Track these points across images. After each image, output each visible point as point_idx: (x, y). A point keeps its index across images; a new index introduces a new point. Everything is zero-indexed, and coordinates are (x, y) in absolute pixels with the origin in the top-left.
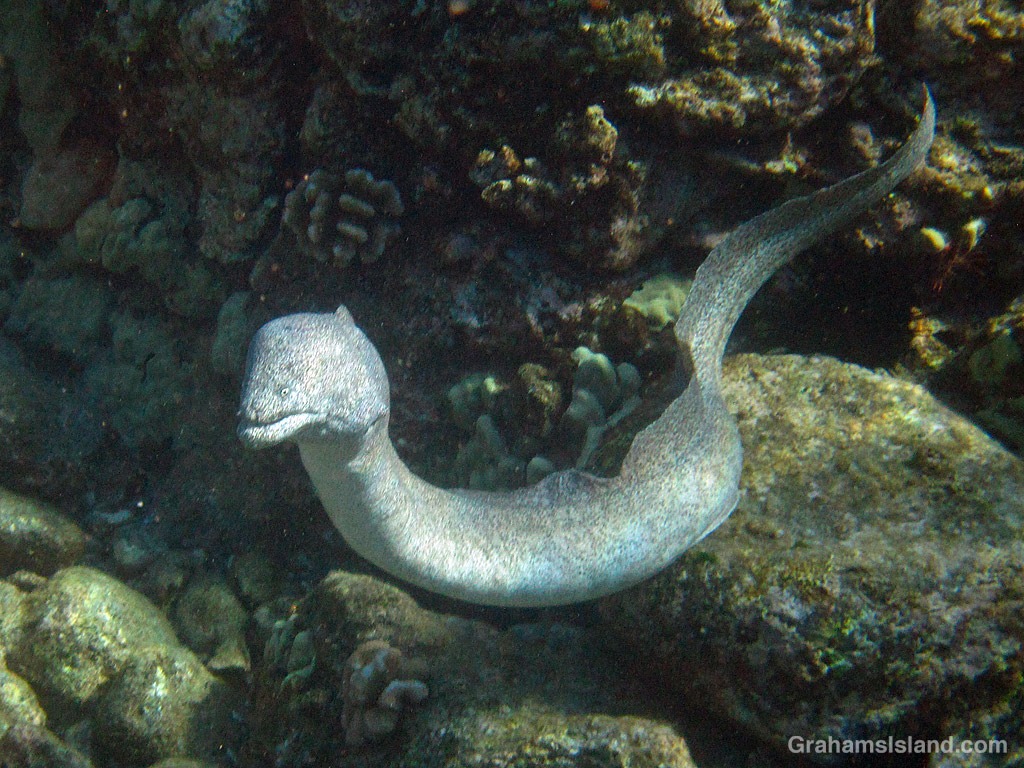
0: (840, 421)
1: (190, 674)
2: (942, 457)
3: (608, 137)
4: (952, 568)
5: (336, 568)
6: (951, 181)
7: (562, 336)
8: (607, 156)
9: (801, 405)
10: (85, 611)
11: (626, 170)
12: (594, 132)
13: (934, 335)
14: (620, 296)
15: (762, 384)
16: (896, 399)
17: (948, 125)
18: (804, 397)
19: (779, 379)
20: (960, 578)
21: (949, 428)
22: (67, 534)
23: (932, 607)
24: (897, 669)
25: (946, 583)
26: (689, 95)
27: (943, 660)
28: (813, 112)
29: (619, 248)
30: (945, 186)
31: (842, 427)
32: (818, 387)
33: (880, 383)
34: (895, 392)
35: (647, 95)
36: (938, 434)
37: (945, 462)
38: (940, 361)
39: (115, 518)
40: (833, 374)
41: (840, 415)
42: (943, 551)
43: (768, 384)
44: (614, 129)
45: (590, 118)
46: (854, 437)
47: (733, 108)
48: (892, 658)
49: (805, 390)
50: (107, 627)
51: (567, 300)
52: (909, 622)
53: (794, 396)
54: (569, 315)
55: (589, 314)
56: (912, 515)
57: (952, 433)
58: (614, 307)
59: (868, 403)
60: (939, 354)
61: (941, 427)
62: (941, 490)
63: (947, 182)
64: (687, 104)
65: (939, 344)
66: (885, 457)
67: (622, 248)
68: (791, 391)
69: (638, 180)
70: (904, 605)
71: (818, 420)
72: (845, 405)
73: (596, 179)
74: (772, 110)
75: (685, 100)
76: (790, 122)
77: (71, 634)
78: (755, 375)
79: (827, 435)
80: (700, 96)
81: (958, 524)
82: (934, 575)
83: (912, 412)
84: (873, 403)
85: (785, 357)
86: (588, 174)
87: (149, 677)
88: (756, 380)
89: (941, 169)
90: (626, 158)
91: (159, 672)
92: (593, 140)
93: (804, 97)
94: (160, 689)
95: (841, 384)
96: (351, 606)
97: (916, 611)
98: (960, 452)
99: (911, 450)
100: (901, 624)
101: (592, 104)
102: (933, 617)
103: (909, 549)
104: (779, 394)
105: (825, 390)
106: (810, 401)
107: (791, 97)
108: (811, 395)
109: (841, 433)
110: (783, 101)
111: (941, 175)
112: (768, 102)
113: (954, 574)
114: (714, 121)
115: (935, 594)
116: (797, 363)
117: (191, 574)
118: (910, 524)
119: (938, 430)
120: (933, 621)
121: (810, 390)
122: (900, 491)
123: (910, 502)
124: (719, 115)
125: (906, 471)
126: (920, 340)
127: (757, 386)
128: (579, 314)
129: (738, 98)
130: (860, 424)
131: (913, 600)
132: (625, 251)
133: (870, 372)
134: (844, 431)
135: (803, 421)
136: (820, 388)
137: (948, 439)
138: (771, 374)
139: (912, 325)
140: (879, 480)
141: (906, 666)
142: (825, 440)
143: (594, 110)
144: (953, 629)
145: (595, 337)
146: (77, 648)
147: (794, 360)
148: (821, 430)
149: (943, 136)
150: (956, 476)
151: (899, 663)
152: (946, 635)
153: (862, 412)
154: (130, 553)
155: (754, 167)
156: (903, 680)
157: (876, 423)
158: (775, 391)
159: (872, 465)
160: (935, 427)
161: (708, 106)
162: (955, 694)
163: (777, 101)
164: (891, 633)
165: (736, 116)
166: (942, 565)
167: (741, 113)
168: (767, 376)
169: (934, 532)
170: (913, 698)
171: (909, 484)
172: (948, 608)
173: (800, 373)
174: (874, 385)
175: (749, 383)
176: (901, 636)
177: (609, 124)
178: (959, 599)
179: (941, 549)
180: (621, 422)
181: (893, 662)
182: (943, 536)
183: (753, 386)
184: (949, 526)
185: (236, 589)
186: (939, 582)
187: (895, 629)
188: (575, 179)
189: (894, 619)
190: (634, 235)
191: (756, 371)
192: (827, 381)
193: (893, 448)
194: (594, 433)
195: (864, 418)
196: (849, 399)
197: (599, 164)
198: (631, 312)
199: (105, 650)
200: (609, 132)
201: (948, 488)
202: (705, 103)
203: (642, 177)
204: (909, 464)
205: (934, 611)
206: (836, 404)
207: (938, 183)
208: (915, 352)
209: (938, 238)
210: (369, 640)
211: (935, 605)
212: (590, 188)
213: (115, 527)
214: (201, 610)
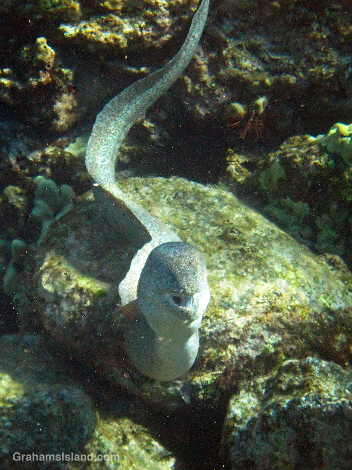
0: (184, 214)
2: (240, 232)
3: (49, 55)
4: (240, 295)
6: (246, 76)
7: (30, 170)
8: (49, 66)
9: (162, 205)
11: (60, 74)
12: (40, 52)
13: (241, 164)
14: (62, 146)
15: (140, 194)
16: (216, 201)
17: (245, 44)
18: (164, 201)
19: (150, 191)
20: (245, 301)
21: (245, 216)
23: (229, 317)
24: (210, 354)
25: (237, 304)
26: (94, 30)
27: (237, 347)
28: (166, 37)
29: (59, 119)
30: (244, 79)
31: (184, 217)
32: (172, 195)
33: (207, 192)
34: (216, 197)
35: (70, 31)
36: (239, 219)
37: (241, 235)
38: (243, 179)
40: (181, 188)
41: (184, 210)
42: (236, 285)
43: (144, 194)
44: (52, 51)
45: (39, 45)
46: (190, 223)
47: (119, 36)
48: (206, 347)
49: (165, 197)
51: (32, 149)
52: (215, 326)
53: (158, 200)
54: (33, 158)
55: (45, 157)
56: (221, 266)
57: (247, 219)
58: (59, 153)
59: (200, 203)
60: (243, 175)
61: (241, 216)
62: (238, 252)
63: (245, 76)
64: (93, 35)
65: (243, 169)
66: (207, 234)
67: (61, 119)
68: (157, 198)
69: (68, 79)
70: (212, 317)
71: (171, 214)
72: (187, 205)
73: (43, 80)
74: (142, 37)
75: (92, 33)
76: (153, 44)
78: (137, 189)
79: (176, 222)
80: (101, 30)
81: (246, 270)
82: (230, 300)
83: (225, 208)
84: (203, 203)
85: (154, 179)
86: (38, 77)
88: (137, 192)
89: (241, 69)
90: (61, 67)
92: (40, 57)
93: (160, 29)
95: (185, 193)
97: (220, 320)
98: (250, 230)
99: (223, 229)
100: (211, 327)
101: (39, 37)
102: (230, 323)
103: (217, 285)
104: (149, 199)
105: (176, 197)
106: (167, 203)
107: (153, 30)
108: (168, 199)
109: (184, 221)
110: (147, 32)
111: (240, 73)
112: (139, 33)
113: (242, 299)
114: (109, 44)
115: (231, 310)
116: (162, 182)
118: (219, 271)
119: (239, 218)
120: (230, 325)
121: (167, 197)
122: (215, 252)
123: (220, 258)
124: (112, 41)
125: (219, 241)
126: (232, 167)
127: (137, 195)
128: (39, 157)
129: (122, 31)
130: (195, 215)
131: (217, 314)
132: (63, 121)
133: (203, 186)
134: (186, 220)
135: (162, 215)
136: (173, 196)
137: (244, 222)
138: (146, 189)
139: (228, 159)
140: (203, 247)
141: (215, 351)
142: (175, 225)
143: (41, 40)
144: (241, 330)
145: (48, 170)
147: (160, 180)
148: (172, 219)
149: (243, 50)
150: (247, 243)
151: (211, 350)
152: (238, 333)
153: (196, 208)
155: (134, 70)
156: (213, 360)
157: (204, 215)
158: (148, 198)
159: (200, 238)
160: (237, 216)
161: (105, 36)
162: (245, 366)
163: (145, 32)
164: (205, 332)
165: (121, 41)
166: (235, 294)
167: (124, 40)
168: (144, 190)
169: (232, 275)
170: (220, 369)
171: (220, 248)
172: (238, 318)
173: (163, 187)
174: (204, 193)
175: (133, 194)
176: (211, 334)
177: (49, 48)
178: (245, 312)
179: (235, 285)
180: (62, 218)
181: (207, 349)
182: (237, 277)
183: (136, 195)
184: (240, 271)
186: (233, 303)
187: (207, 330)
188: (31, 79)
189: (207, 325)
190: (68, 111)
191: (138, 187)
192: (177, 191)
193: (212, 228)
194: (46, 225)
195: (197, 212)
196: (189, 201)
197: (45, 71)
198: (67, 155)
200: (49, 52)
201: (242, 250)
202: (103, 34)
203: (71, 77)
204: (220, 237)
205: (230, 319)
206: (182, 205)
207: (239, 77)
208: (229, 173)
209: (240, 108)
211: (230, 316)
212: (40, 84)
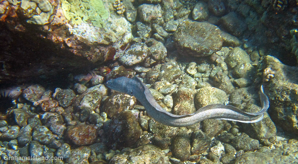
1: (248, 66)
5: (269, 55)
10: (235, 55)
22: (237, 42)
39: (245, 40)
50: (238, 57)
77: (233, 58)
87: (241, 66)
91: (243, 65)
94: (242, 68)
96: (268, 61)
117: (254, 50)
146: (233, 60)
154: (246, 46)
185: (259, 53)
199: (237, 61)
210: (268, 67)
213: (245, 42)
214: (253, 56)
